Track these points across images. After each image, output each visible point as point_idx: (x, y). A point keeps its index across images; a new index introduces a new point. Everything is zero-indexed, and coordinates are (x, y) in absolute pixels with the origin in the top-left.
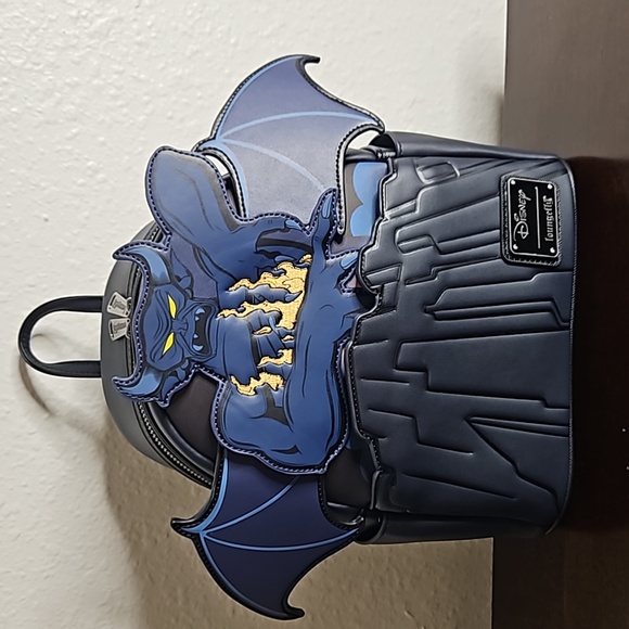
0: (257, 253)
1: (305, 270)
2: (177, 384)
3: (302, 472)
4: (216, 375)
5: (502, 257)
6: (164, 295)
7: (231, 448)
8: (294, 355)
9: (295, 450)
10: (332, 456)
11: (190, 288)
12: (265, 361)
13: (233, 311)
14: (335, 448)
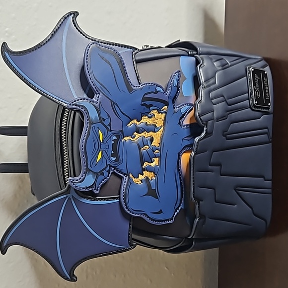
0: (142, 105)
1: (164, 114)
2: (103, 180)
3: (163, 223)
4: (122, 173)
5: (250, 107)
6: (96, 129)
7: (131, 214)
8: (160, 161)
9: (161, 212)
10: (176, 213)
11: (110, 125)
12: (146, 164)
13: (129, 138)
14: (178, 209)
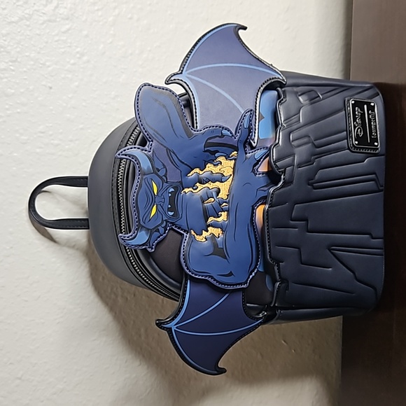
0: (205, 151)
1: (233, 161)
2: (159, 237)
3: (235, 287)
4: (182, 230)
6: (150, 181)
7: (193, 275)
8: (228, 215)
9: (231, 274)
10: (251, 277)
11: (165, 176)
12: (211, 219)
13: (191, 189)
14: (253, 271)
